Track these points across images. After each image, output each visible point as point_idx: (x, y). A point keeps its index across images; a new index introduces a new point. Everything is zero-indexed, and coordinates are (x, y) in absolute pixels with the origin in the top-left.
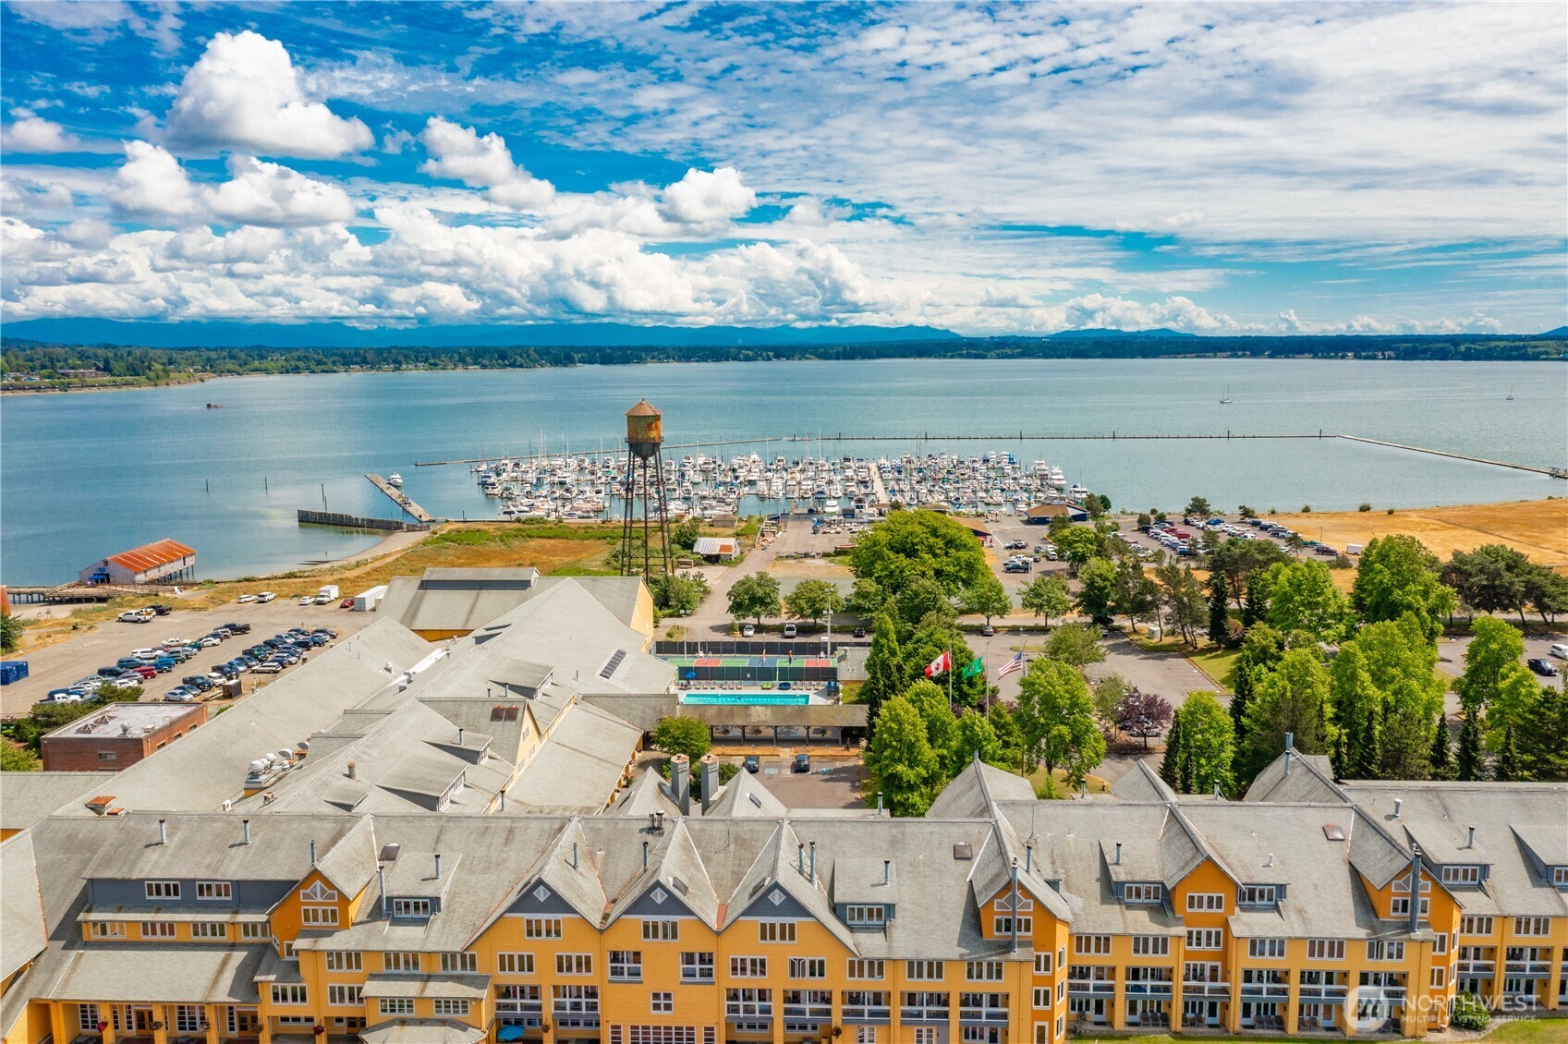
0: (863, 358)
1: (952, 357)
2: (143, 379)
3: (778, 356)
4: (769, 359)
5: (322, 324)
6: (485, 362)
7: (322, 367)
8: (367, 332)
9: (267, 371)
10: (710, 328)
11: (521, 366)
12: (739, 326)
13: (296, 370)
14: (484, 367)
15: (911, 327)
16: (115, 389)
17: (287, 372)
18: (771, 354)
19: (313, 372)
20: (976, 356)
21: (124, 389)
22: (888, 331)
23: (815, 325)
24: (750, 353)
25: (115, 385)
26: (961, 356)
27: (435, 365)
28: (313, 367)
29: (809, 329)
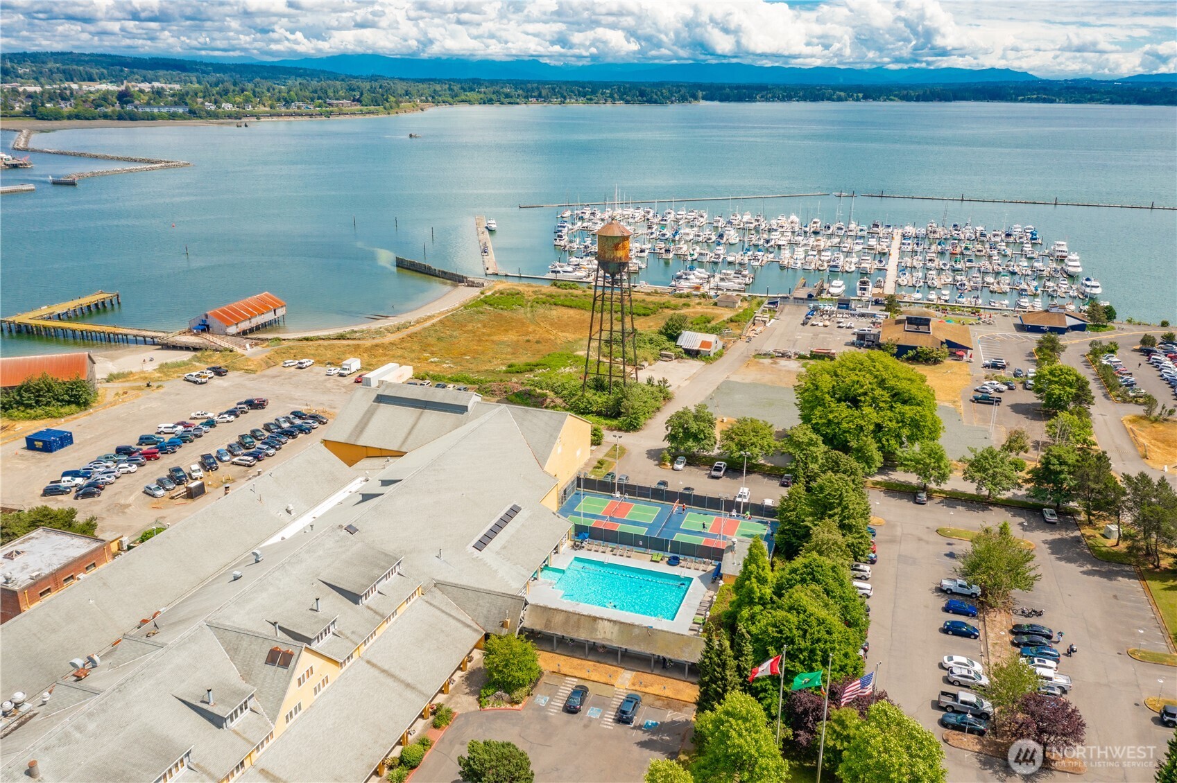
0: (940, 100)
1: (1022, 101)
2: (381, 108)
3: (866, 98)
4: (858, 100)
5: (523, 61)
6: (628, 98)
7: (508, 100)
8: (555, 67)
9: (470, 102)
10: (817, 68)
11: (656, 102)
12: (842, 67)
13: (490, 101)
14: (627, 102)
15: (993, 69)
16: (361, 117)
17: (484, 103)
18: (861, 95)
19: (502, 103)
20: (1045, 101)
21: (367, 116)
22: (972, 73)
23: (905, 67)
24: (842, 94)
25: (362, 113)
26: (1031, 100)
27: (591, 100)
28: (502, 99)
29: (901, 70)
